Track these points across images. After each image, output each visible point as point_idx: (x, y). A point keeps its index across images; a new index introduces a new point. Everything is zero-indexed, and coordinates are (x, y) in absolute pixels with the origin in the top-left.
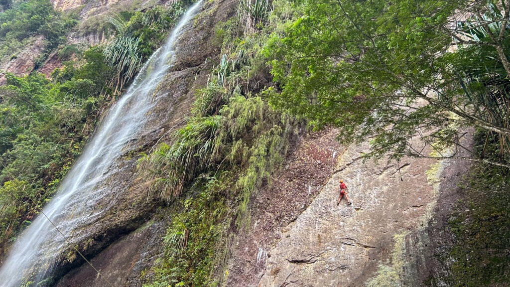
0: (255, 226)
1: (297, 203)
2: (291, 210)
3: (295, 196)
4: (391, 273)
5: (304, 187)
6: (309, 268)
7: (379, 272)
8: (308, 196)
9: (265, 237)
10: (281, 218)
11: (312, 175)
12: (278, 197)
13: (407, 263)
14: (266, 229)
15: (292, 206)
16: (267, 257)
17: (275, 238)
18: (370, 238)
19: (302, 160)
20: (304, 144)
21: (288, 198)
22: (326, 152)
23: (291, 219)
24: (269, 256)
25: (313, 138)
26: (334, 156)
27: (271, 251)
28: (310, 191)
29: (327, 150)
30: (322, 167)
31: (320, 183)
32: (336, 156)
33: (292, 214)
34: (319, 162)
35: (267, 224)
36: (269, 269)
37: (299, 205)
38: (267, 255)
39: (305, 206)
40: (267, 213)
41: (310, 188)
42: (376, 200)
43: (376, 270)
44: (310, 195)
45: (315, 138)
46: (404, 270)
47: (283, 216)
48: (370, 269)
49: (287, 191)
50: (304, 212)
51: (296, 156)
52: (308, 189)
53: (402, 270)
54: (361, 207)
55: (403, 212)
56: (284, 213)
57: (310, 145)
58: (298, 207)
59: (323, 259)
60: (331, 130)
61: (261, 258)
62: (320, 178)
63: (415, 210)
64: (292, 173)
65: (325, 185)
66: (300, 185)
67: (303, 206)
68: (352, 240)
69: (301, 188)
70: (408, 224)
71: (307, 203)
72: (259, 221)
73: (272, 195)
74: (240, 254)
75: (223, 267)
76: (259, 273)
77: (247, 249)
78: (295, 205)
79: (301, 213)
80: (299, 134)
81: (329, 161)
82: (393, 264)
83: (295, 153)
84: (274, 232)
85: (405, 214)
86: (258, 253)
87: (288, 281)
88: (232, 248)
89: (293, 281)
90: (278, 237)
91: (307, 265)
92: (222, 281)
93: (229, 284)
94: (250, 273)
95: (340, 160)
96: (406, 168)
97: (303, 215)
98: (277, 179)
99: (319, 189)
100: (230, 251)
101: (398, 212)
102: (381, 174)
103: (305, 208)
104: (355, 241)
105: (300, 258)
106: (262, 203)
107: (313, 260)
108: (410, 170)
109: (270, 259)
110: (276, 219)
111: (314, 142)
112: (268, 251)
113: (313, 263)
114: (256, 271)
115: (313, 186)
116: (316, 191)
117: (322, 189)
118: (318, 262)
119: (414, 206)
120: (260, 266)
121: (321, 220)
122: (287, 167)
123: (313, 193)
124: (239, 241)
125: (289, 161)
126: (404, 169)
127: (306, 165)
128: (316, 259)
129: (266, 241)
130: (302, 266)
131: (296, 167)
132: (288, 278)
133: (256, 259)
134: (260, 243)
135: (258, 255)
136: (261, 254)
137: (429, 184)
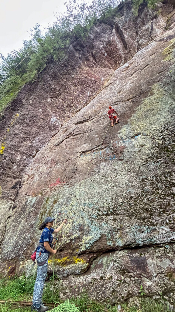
0: (49, 101)
2: (77, 103)
3: (79, 95)
4: (154, 97)
5: (85, 91)
6: (89, 123)
8: (88, 97)
9: (58, 113)
10: (70, 107)
11: (89, 85)
12: (68, 92)
14: (59, 108)
15: (77, 101)
17: (67, 117)
18: (131, 96)
20: (83, 67)
21: (75, 96)
22: (97, 76)
23: (77, 109)
24: (62, 125)
25: (89, 66)
27: (63, 123)
28: (88, 94)
30: (96, 83)
31: (95, 91)
32: (103, 80)
33: (78, 106)
34: (93, 79)
35: (59, 105)
37: (82, 102)
38: (60, 124)
39: (86, 102)
40: (59, 99)
41: (89, 93)
42: (131, 84)
43: (141, 102)
44: (89, 96)
45: (90, 67)
46: (166, 91)
47: (72, 106)
51: (79, 72)
53: (164, 91)
54: (121, 90)
55: (152, 78)
58: (81, 102)
59: (98, 116)
60: (100, 67)
61: (55, 122)
62: (95, 88)
64: (77, 81)
65: (98, 94)
66: (82, 90)
67: (85, 102)
68: (118, 102)
69: (82, 92)
71: (87, 101)
72: (52, 100)
73: (63, 89)
74: (34, 110)
75: (14, 110)
76: (52, 131)
77: (41, 110)
78: (79, 101)
79: (84, 107)
80: (80, 58)
81: (100, 81)
82: (155, 93)
83: (78, 69)
84: (65, 113)
85: (154, 78)
86: (51, 117)
87: (74, 132)
88: (24, 101)
89: (78, 131)
90: (69, 117)
91: (87, 122)
92: (11, 117)
93: (19, 122)
94: (43, 126)
95: (106, 84)
96: (148, 67)
97: (85, 107)
98: (65, 80)
99: (94, 95)
100: (21, 101)
101: (148, 80)
102: (131, 76)
103: (86, 104)
104: (120, 101)
105: (82, 120)
106: (55, 89)
107: (92, 119)
108: (150, 66)
109: (63, 127)
110: (67, 107)
111: (90, 69)
112: (61, 122)
113: (92, 120)
114: (50, 128)
115: (90, 92)
116: (93, 96)
117: (96, 96)
118: (95, 119)
119: (159, 73)
120: (53, 126)
121: (96, 105)
122: (73, 76)
123: (91, 96)
124: (32, 101)
125: (74, 73)
126: (146, 68)
127: (85, 78)
128: (93, 118)
129: (59, 115)
130: (85, 124)
131: (79, 78)
132: (74, 131)
133: (50, 120)
134: (54, 113)
135: (52, 119)
136: (54, 120)
137: (167, 62)
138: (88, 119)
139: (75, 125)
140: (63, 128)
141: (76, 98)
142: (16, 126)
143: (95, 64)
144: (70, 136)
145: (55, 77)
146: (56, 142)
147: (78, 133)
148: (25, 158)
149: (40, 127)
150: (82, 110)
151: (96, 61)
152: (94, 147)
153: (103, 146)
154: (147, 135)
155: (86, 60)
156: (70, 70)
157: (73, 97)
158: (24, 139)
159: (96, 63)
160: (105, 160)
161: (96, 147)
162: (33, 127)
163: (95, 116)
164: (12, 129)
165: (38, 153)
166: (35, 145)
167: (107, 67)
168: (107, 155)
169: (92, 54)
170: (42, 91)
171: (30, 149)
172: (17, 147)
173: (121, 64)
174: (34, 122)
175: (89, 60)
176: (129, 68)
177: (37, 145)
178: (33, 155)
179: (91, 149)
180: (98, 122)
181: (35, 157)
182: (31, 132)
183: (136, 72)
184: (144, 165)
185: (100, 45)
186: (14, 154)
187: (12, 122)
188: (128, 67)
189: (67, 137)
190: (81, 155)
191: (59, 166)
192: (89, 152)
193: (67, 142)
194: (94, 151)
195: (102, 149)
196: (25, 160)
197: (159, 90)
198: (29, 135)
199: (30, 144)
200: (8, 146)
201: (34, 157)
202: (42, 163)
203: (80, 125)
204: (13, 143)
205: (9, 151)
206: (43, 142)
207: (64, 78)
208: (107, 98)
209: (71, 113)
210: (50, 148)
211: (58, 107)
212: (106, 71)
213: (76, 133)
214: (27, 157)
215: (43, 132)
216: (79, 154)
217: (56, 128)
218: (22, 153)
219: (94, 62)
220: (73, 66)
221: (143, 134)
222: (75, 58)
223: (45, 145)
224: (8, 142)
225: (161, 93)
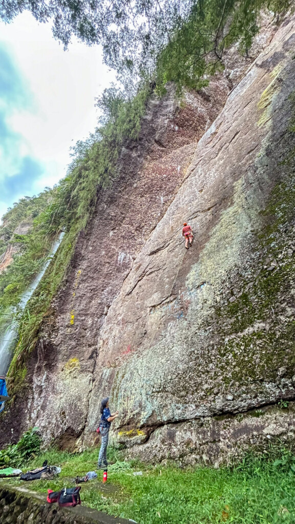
0: (111, 235)
1: (153, 214)
2: (149, 220)
3: (149, 207)
4: (233, 210)
5: (156, 198)
6: (164, 252)
7: (221, 218)
8: (161, 205)
9: (126, 244)
10: (141, 228)
11: (161, 187)
12: (133, 211)
13: (248, 192)
14: (126, 238)
15: (148, 216)
16: (132, 260)
17: (139, 244)
18: (213, 200)
20: (147, 165)
21: (143, 211)
22: (170, 168)
23: (151, 228)
24: (134, 259)
25: (154, 159)
26: (179, 170)
27: (135, 255)
28: (162, 201)
29: (171, 166)
30: (170, 180)
31: (170, 192)
32: (181, 169)
33: (151, 223)
34: (165, 176)
35: (125, 234)
36: (134, 268)
38: (131, 258)
39: (161, 214)
40: (124, 225)
41: (162, 198)
42: (216, 174)
43: (219, 218)
44: (163, 204)
45: (157, 159)
46: (246, 200)
47: (143, 227)
48: (213, 222)
49: (141, 205)
50: (162, 219)
51: (142, 176)
52: (160, 199)
53: (244, 200)
54: (203, 187)
55: (240, 164)
56: (144, 224)
57: (154, 165)
58: (154, 216)
59: (175, 239)
60: (171, 151)
61: (124, 260)
62: (169, 188)
63: (251, 154)
64: (142, 189)
65: (176, 193)
66: (152, 198)
67: (159, 215)
68: (197, 212)
69: (153, 200)
71: (162, 211)
72: (115, 231)
73: (125, 210)
74: (96, 257)
75: (75, 267)
76: (123, 272)
77: (104, 252)
78: (151, 215)
79: (159, 221)
80: (139, 156)
81: (175, 173)
82: (235, 202)
83: (139, 173)
84: (136, 240)
85: (242, 164)
86: (118, 256)
87: (148, 269)
88: (83, 252)
89: (151, 267)
90: (141, 244)
91: (162, 251)
92: (73, 278)
93: (82, 280)
94: (111, 271)
95: (187, 172)
96: (237, 136)
97: (161, 222)
98: (127, 197)
99: (171, 197)
100: (80, 254)
101: (235, 167)
102: (216, 156)
103: (162, 216)
104: (199, 211)
105: (156, 248)
106: (115, 216)
107: (167, 244)
108: (240, 134)
109: (135, 261)
110: (136, 230)
111: (156, 162)
112: (131, 255)
113: (167, 246)
114: (119, 270)
115: (164, 196)
116: (168, 200)
117: (175, 197)
118: (171, 244)
119: (249, 153)
120: (123, 266)
121: (174, 216)
122: (135, 185)
123: (166, 202)
124: (93, 246)
125: (136, 181)
126: (236, 138)
127: (152, 180)
128: (169, 242)
129: (128, 247)
130: (159, 254)
131: (143, 184)
132: (147, 267)
133: (117, 261)
134: (120, 248)
135: (119, 257)
136: (123, 257)
137: (260, 127)
138: (163, 247)
139: (149, 257)
140: (136, 263)
141: (146, 213)
142: (80, 286)
143: (162, 151)
144: (143, 277)
145: (112, 201)
146: (128, 290)
147: (153, 270)
148: (96, 319)
149: (108, 275)
150: (157, 226)
151: (163, 146)
152: (164, 299)
153: (172, 298)
154: (211, 285)
155: (149, 154)
156: (129, 179)
157: (141, 214)
158: (91, 298)
159: (164, 148)
160: (174, 319)
161: (165, 299)
162: (98, 279)
163: (171, 239)
164: (78, 291)
165: (110, 308)
166: (105, 299)
167: (184, 144)
168: (175, 311)
169: (155, 140)
170: (101, 227)
171: (100, 307)
172: (86, 310)
173: (207, 127)
174: (99, 271)
175: (152, 151)
176: (217, 135)
177: (107, 299)
178: (105, 313)
179: (160, 302)
180: (174, 249)
181: (108, 315)
182: (97, 286)
183: (222, 147)
184: (196, 333)
185: (164, 121)
186: (85, 320)
187: (75, 284)
188: (216, 133)
189: (140, 279)
190: (151, 311)
191: (130, 328)
192: (159, 307)
193: (140, 286)
194: (163, 305)
195: (172, 301)
196: (97, 322)
197: (240, 197)
198: (97, 290)
199: (99, 302)
200: (77, 312)
201: (106, 314)
202: (114, 324)
203: (155, 256)
204: (81, 307)
205: (79, 318)
206: (113, 293)
207: (124, 195)
208: (186, 202)
209: (144, 235)
210: (121, 299)
211: (123, 237)
212: (182, 152)
213: (150, 271)
214: (98, 318)
215: (111, 279)
216: (149, 309)
217: (126, 266)
218: (93, 315)
219: (161, 148)
220: (132, 172)
221: (208, 283)
222: (133, 160)
223: (116, 296)
224: (76, 309)
225: (241, 203)
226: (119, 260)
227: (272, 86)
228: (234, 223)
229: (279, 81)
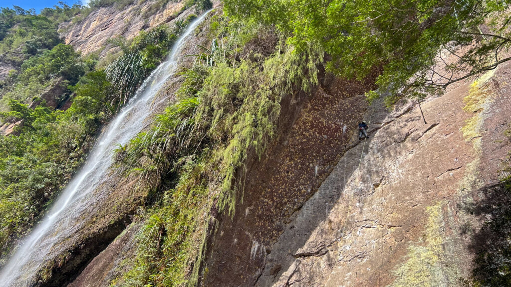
0: (246, 214)
1: (301, 187)
2: (295, 195)
3: (297, 177)
4: (425, 254)
5: (308, 166)
8: (314, 178)
9: (261, 228)
10: (281, 205)
11: (318, 153)
12: (276, 179)
13: (447, 238)
14: (262, 219)
15: (295, 190)
16: (266, 253)
17: (276, 230)
18: (395, 215)
19: (304, 135)
20: (304, 117)
21: (289, 181)
22: (333, 125)
23: (295, 207)
24: (268, 252)
25: (316, 110)
26: (344, 131)
27: (270, 246)
28: (316, 172)
29: (335, 123)
30: (331, 143)
31: (329, 161)
32: (346, 130)
33: (296, 200)
34: (325, 137)
35: (263, 212)
36: (268, 268)
38: (265, 251)
39: (312, 190)
40: (262, 198)
41: (317, 168)
42: (400, 171)
43: (405, 254)
44: (317, 176)
45: (318, 110)
46: (444, 249)
47: (285, 203)
48: (397, 254)
49: (288, 172)
50: (312, 198)
51: (296, 131)
52: (313, 169)
53: (441, 247)
54: (380, 181)
55: (436, 179)
56: (286, 199)
57: (313, 118)
58: (303, 191)
59: (336, 248)
60: (339, 102)
61: (257, 254)
62: (329, 156)
63: (451, 174)
64: (293, 150)
65: (336, 165)
66: (304, 165)
67: (309, 191)
68: (372, 221)
69: (305, 169)
70: (444, 192)
71: (314, 186)
72: (252, 208)
74: (226, 248)
76: (254, 273)
77: (235, 241)
78: (299, 189)
79: (307, 200)
80: (298, 104)
81: (339, 136)
82: (428, 242)
83: (294, 126)
84: (273, 222)
85: (438, 181)
86: (251, 246)
87: (293, 280)
89: (298, 279)
90: (279, 229)
91: (314, 258)
92: (199, 280)
94: (241, 271)
95: (353, 136)
96: (434, 129)
97: (309, 201)
99: (328, 169)
103: (312, 193)
105: (306, 250)
108: (439, 129)
109: (270, 257)
110: (276, 207)
111: (317, 115)
112: (266, 245)
113: (324, 254)
114: (250, 270)
115: (320, 166)
116: (324, 172)
117: (333, 170)
118: (330, 253)
119: (449, 170)
120: (255, 263)
121: (332, 204)
123: (321, 174)
124: (224, 231)
125: (288, 137)
126: (432, 131)
127: (309, 140)
128: (327, 249)
131: (297, 143)
132: (291, 276)
133: (249, 254)
134: (254, 235)
135: (252, 250)
136: (256, 249)
137: (466, 140)
139: (292, 258)
141: (292, 184)
143: (328, 100)
150: (305, 207)
151: (330, 93)
156: (280, 133)
157: (286, 185)
159: (330, 96)
163: (330, 245)
167: (356, 93)
169: (322, 84)
175: (315, 98)
183: (411, 133)
203: (303, 260)
209: (284, 215)
212: (352, 104)
217: (258, 263)
219: (327, 96)
225: (436, 249)
226: (252, 253)
227: (486, 85)
228: (428, 276)
229: (495, 84)
